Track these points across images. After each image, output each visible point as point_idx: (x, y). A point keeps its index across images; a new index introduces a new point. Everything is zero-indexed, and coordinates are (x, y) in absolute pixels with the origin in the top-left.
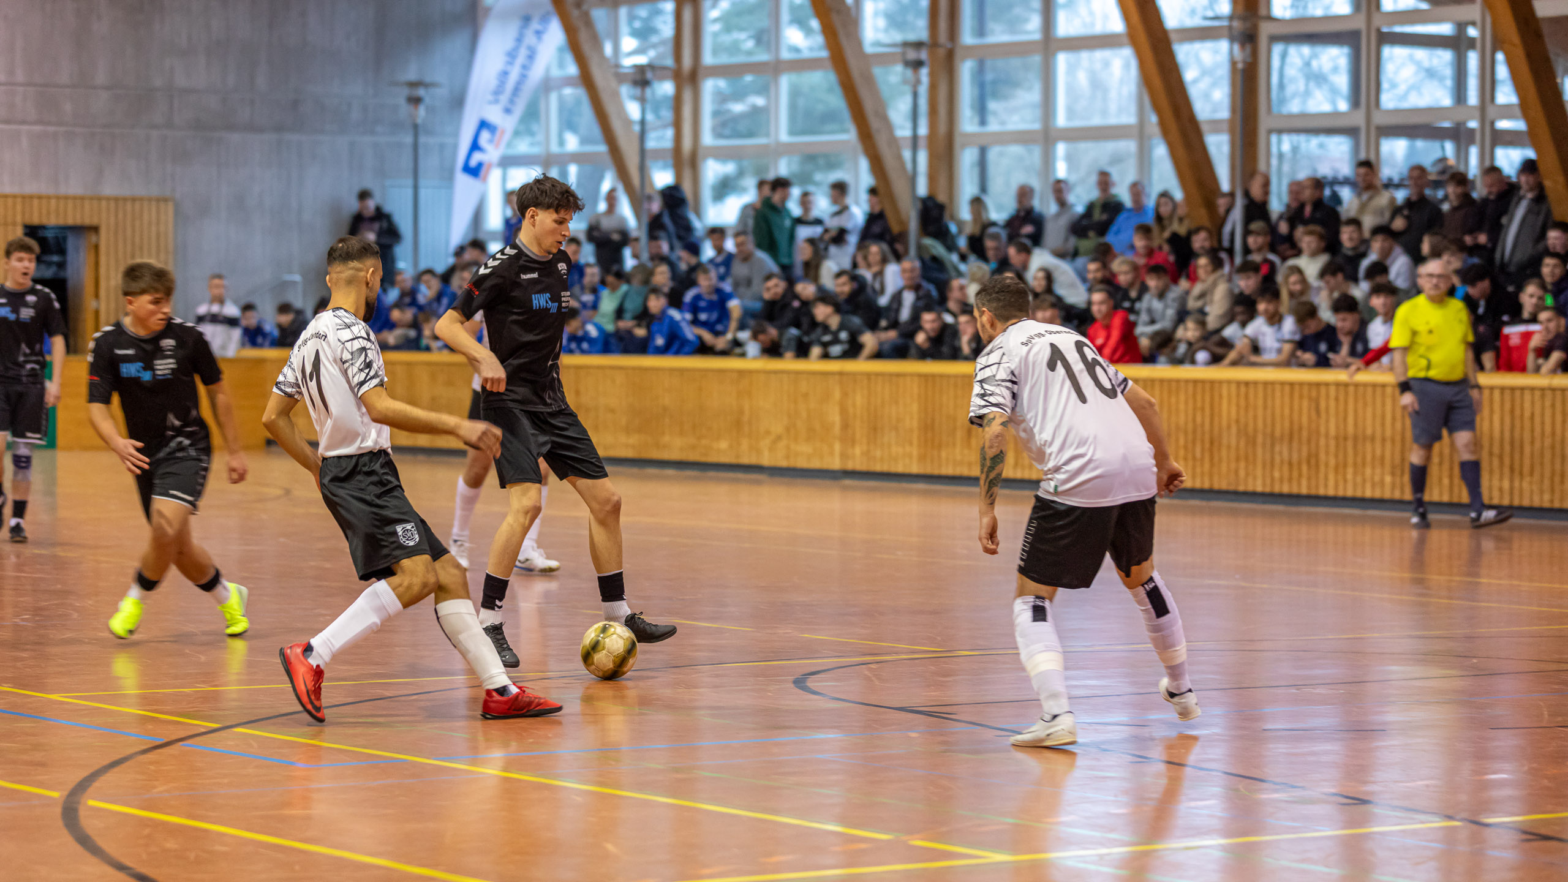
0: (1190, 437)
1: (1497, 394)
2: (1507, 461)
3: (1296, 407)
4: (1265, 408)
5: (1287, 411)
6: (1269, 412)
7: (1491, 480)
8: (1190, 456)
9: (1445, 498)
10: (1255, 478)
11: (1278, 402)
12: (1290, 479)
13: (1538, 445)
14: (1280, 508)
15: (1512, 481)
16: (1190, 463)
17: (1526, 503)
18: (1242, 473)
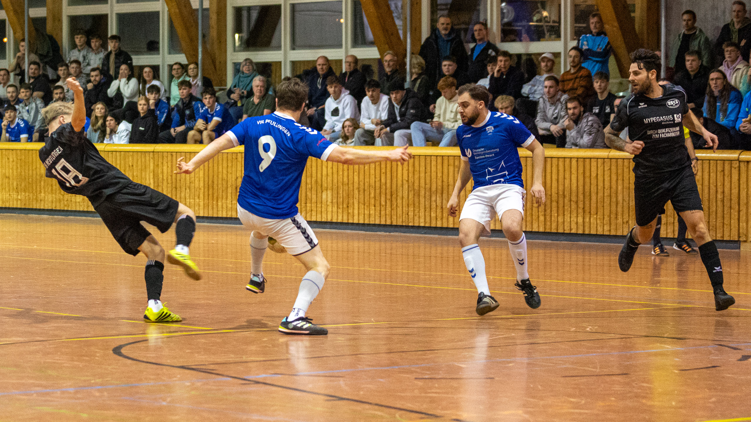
0: (378, 191)
1: (574, 162)
2: (581, 205)
3: (445, 171)
4: (425, 173)
5: (439, 175)
6: (428, 174)
7: (570, 217)
8: (378, 205)
9: (541, 230)
10: (419, 217)
11: (433, 169)
12: (442, 219)
13: (600, 194)
14: (437, 236)
15: (584, 218)
16: (378, 208)
17: (593, 232)
18: (411, 214)
